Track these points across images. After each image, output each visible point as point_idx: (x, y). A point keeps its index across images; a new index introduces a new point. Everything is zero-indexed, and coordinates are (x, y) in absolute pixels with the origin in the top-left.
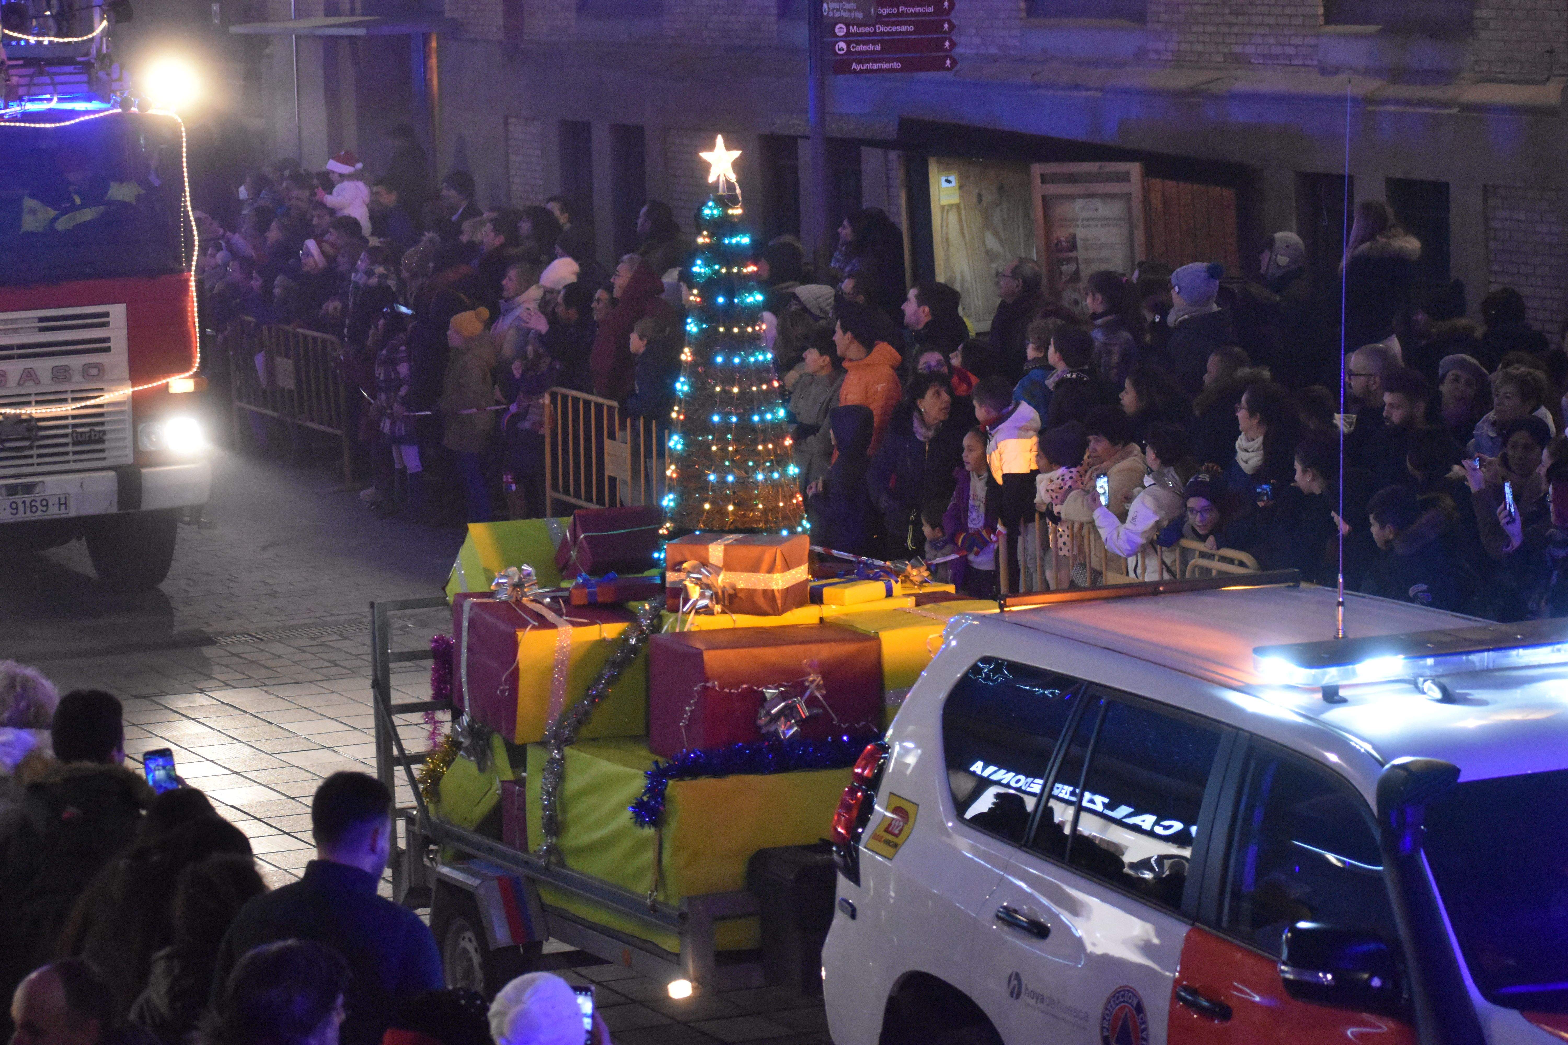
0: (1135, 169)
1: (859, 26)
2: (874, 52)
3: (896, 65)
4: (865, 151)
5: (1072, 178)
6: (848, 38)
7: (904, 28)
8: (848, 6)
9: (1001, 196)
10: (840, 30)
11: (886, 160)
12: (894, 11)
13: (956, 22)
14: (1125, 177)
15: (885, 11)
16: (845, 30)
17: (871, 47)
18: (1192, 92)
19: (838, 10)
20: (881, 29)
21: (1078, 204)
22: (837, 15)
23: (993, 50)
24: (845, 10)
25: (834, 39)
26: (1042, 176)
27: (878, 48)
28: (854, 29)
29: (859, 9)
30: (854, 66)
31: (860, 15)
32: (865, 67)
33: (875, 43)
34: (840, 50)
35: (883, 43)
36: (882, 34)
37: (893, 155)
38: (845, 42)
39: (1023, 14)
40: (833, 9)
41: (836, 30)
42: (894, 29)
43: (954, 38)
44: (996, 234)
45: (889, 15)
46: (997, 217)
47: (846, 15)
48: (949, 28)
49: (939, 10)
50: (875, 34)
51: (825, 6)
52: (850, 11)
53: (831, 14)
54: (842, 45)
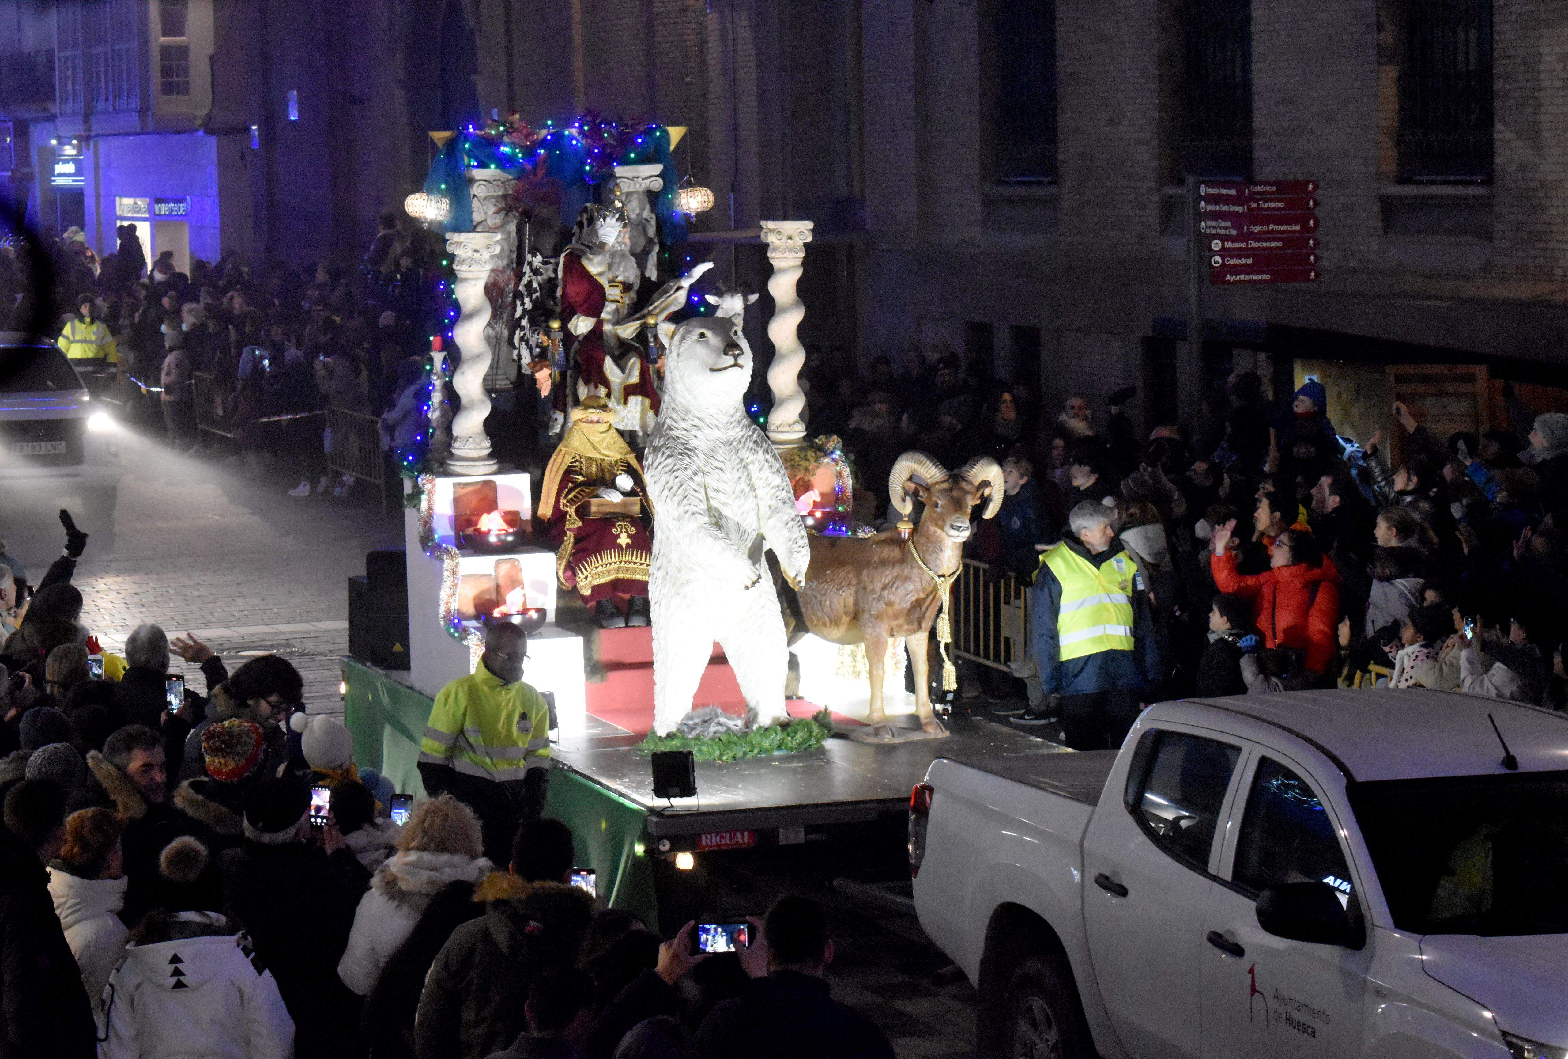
0: (1481, 371)
1: (1233, 242)
2: (1246, 265)
3: (1265, 277)
4: (1236, 351)
5: (1425, 379)
6: (1224, 252)
7: (1273, 244)
8: (1223, 224)
9: (1358, 393)
10: (1216, 245)
11: (1256, 361)
12: (1265, 228)
13: (1320, 238)
14: (1470, 378)
15: (1257, 229)
16: (1220, 245)
17: (1243, 261)
18: (1532, 303)
19: (1214, 228)
20: (1253, 244)
21: (1429, 402)
22: (1213, 232)
23: (1353, 263)
24: (1221, 228)
25: (1212, 253)
26: (1396, 375)
27: (1250, 261)
28: (1228, 245)
29: (1233, 227)
30: (1228, 277)
31: (1234, 232)
32: (1238, 278)
33: (1247, 257)
34: (1215, 263)
35: (1254, 257)
36: (1254, 249)
37: (1262, 356)
38: (1220, 256)
39: (1380, 232)
40: (1210, 227)
41: (1213, 246)
42: (1265, 244)
43: (1318, 252)
44: (1353, 426)
45: (1259, 232)
46: (1355, 411)
47: (1222, 232)
48: (1314, 244)
49: (1305, 228)
50: (1247, 248)
51: (1203, 224)
52: (1226, 228)
53: (1208, 231)
54: (1218, 258)
